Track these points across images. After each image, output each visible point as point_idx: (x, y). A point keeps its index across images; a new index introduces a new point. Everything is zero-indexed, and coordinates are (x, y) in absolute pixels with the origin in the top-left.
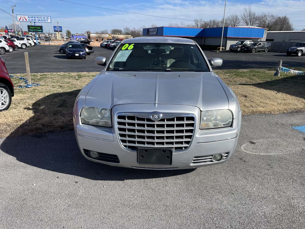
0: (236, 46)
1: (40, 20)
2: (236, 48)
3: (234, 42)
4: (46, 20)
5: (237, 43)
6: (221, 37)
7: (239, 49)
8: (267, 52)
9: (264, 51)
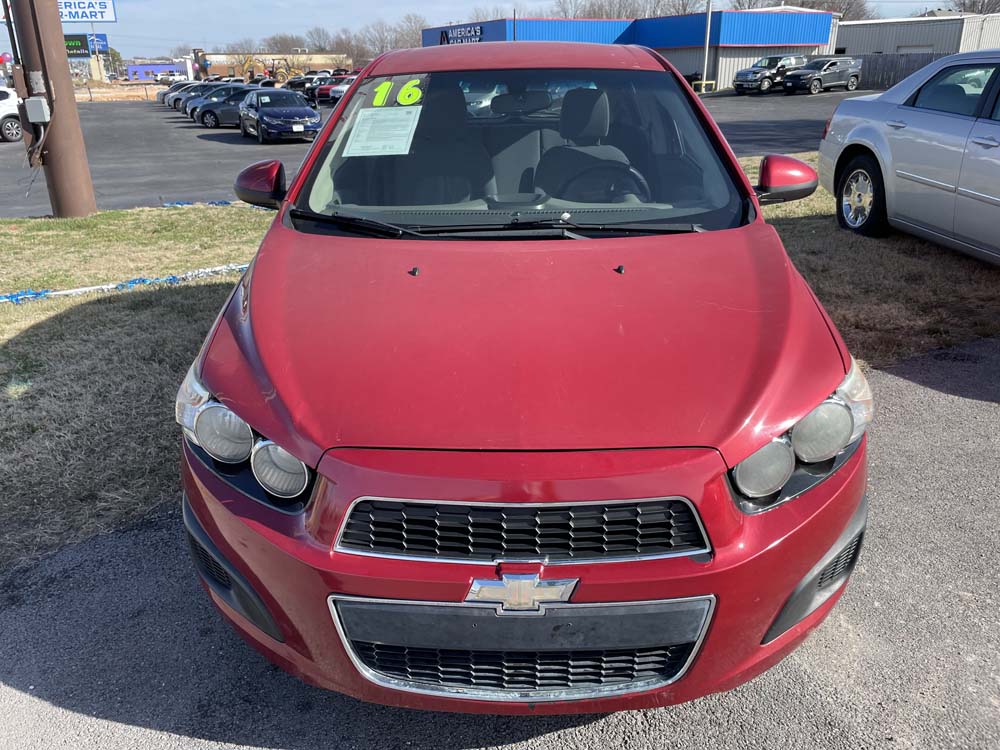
0: (755, 73)
1: (77, 13)
2: (756, 81)
3: (746, 63)
4: (99, 15)
5: (759, 62)
6: (704, 48)
7: (766, 85)
8: (856, 89)
9: (846, 88)
